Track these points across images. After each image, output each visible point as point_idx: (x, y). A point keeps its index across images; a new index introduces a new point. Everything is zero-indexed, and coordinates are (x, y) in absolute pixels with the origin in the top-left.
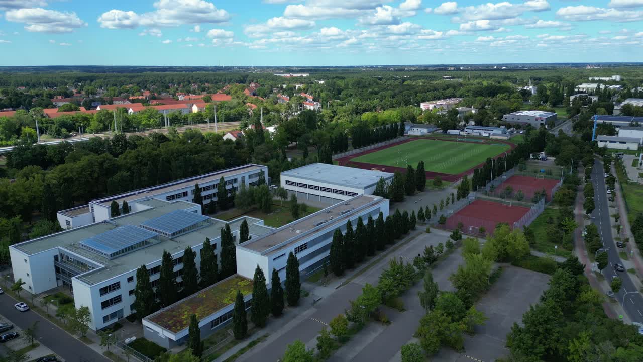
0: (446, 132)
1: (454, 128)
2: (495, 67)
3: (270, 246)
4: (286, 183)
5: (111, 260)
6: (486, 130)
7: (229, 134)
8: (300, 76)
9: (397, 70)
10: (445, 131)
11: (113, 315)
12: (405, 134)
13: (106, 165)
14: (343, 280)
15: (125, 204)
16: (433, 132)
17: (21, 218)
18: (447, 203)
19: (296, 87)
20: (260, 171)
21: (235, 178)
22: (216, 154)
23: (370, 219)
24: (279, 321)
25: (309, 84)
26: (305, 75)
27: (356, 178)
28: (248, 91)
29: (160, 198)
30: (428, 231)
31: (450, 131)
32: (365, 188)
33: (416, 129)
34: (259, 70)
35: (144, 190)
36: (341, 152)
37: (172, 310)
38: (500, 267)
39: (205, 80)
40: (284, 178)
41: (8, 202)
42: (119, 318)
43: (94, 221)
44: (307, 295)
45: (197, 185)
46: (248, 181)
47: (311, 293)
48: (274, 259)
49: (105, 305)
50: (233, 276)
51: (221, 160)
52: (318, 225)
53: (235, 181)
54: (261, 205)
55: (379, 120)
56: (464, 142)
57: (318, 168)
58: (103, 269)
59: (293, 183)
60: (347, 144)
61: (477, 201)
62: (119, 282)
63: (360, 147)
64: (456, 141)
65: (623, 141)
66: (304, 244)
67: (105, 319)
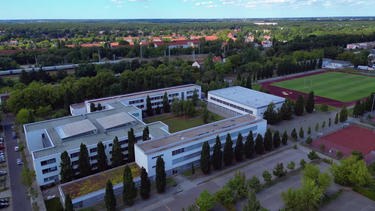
1: (365, 65)
3: (157, 147)
4: (211, 99)
5: (62, 142)
7: (196, 62)
8: (271, 24)
10: (356, 67)
11: (51, 178)
12: (322, 67)
13: (108, 79)
14: (208, 178)
15: (99, 105)
16: (346, 67)
17: (51, 107)
18: (323, 126)
19: (264, 31)
20: (194, 90)
21: (177, 93)
22: (178, 76)
23: (240, 136)
24: (146, 202)
25: (273, 30)
26: (274, 24)
27: (256, 100)
28: (231, 34)
29: (123, 103)
30: (295, 148)
31: (360, 67)
32: (258, 108)
33: (333, 64)
34: (249, 21)
35: (118, 96)
36: (267, 78)
37: (78, 183)
38: (341, 190)
40: (210, 95)
41: (49, 97)
42: (55, 180)
43: (87, 113)
44: (175, 185)
45: (148, 96)
46: (186, 95)
47: (178, 185)
48: (153, 158)
49: (45, 171)
50: (132, 163)
51: (180, 80)
52: (199, 135)
53: (177, 94)
54: (186, 112)
55: (305, 56)
56: (367, 76)
57: (236, 90)
59: (215, 99)
60: (273, 73)
61: (353, 127)
62: (55, 159)
63: (283, 75)
64: (361, 75)
66: (182, 149)
67: (46, 180)
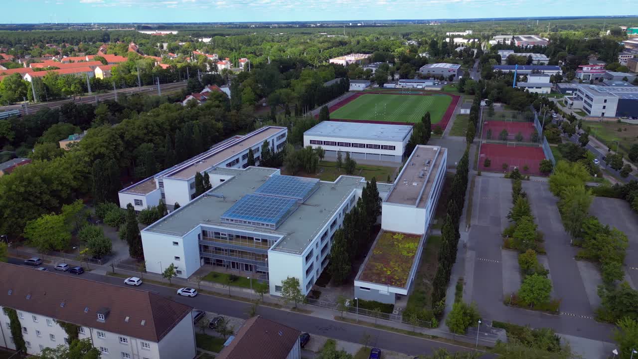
0: (383, 86)
2: (351, 24)
6: (418, 82)
9: (259, 27)
39: (61, 40)
58: (283, 239)
65: (539, 86)
